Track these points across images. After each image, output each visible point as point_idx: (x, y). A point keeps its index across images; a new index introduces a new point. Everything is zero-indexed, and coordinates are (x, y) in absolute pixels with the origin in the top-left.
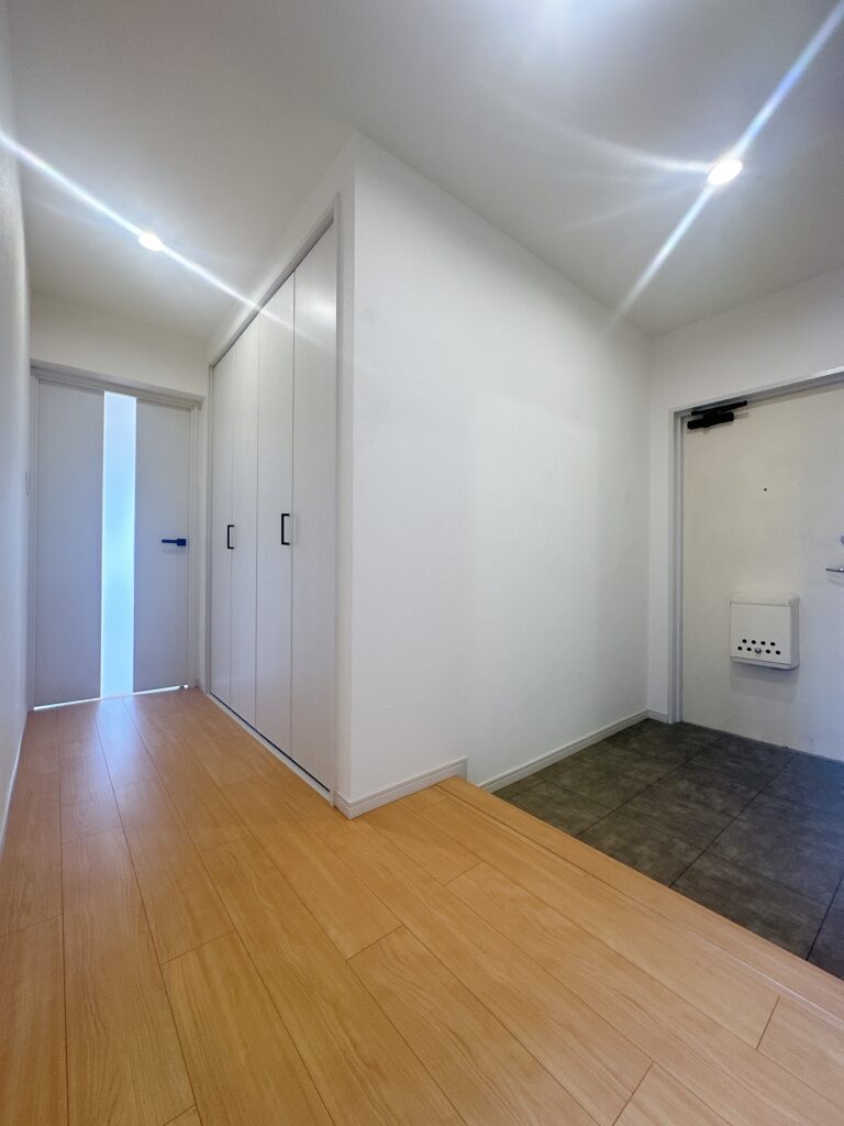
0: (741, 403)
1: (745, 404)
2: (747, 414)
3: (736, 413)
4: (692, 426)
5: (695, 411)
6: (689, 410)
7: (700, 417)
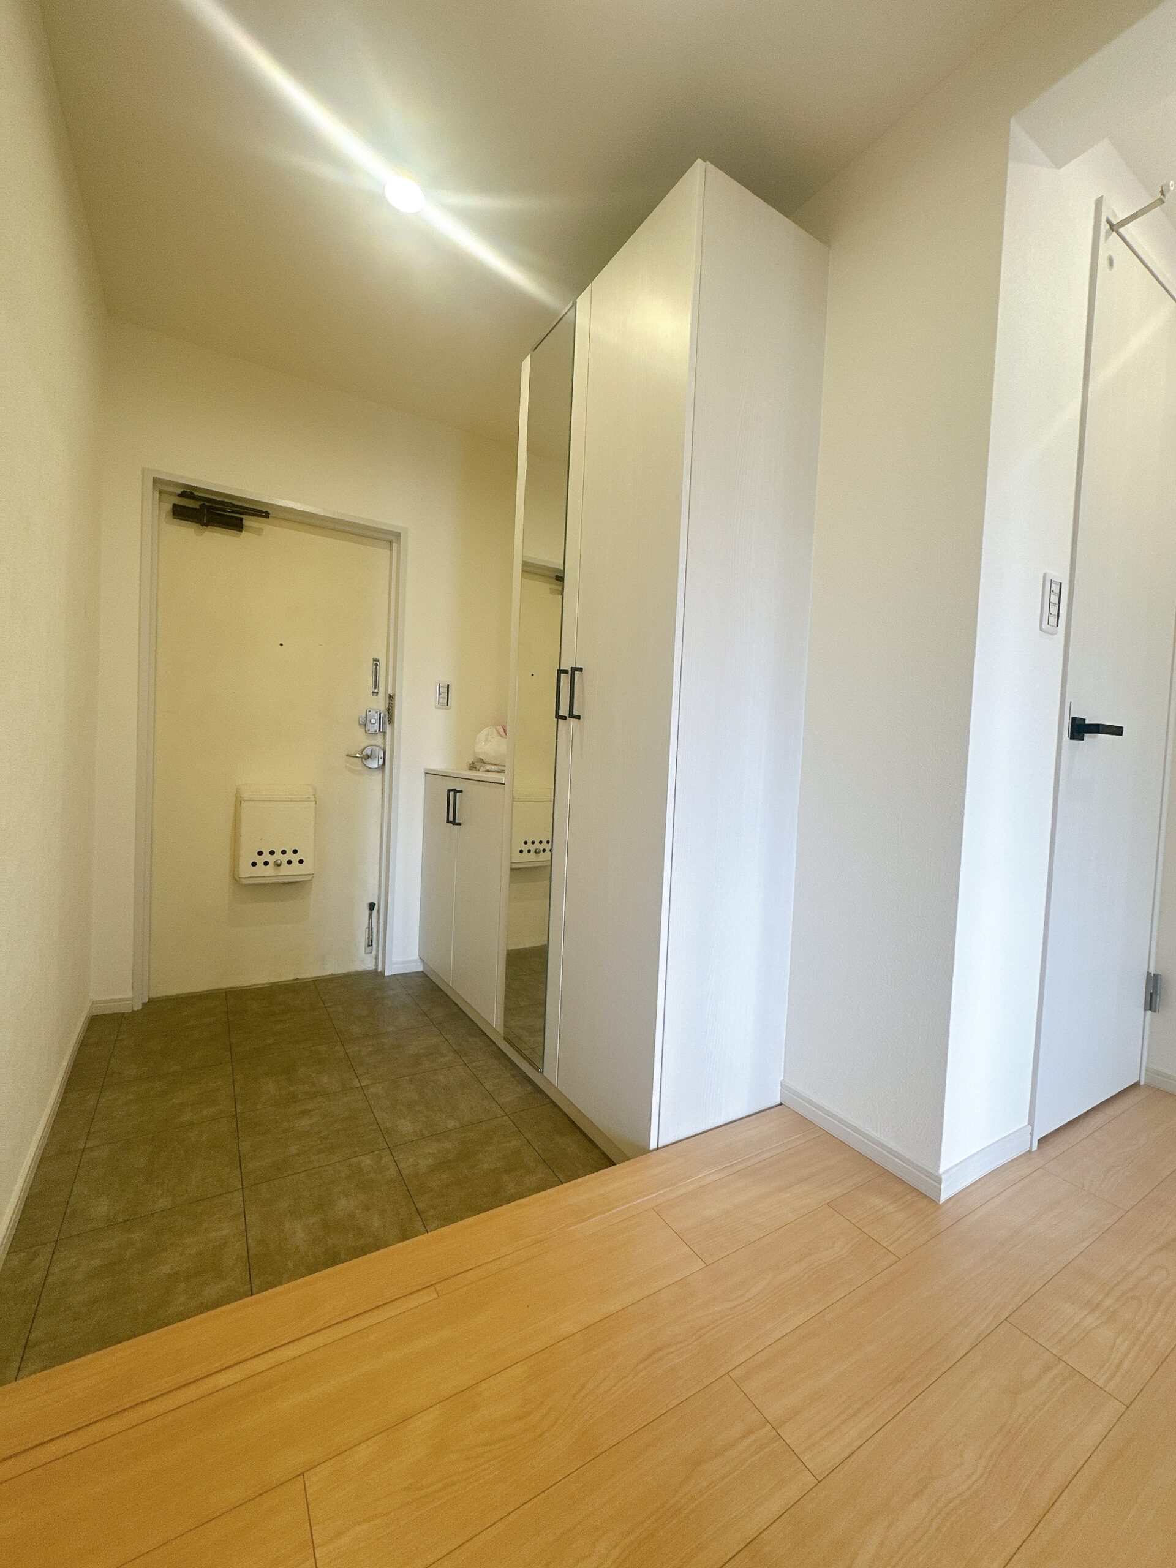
0: (262, 513)
1: (266, 515)
2: (261, 530)
3: (248, 521)
4: (180, 513)
5: (188, 493)
6: (177, 485)
7: (196, 505)
